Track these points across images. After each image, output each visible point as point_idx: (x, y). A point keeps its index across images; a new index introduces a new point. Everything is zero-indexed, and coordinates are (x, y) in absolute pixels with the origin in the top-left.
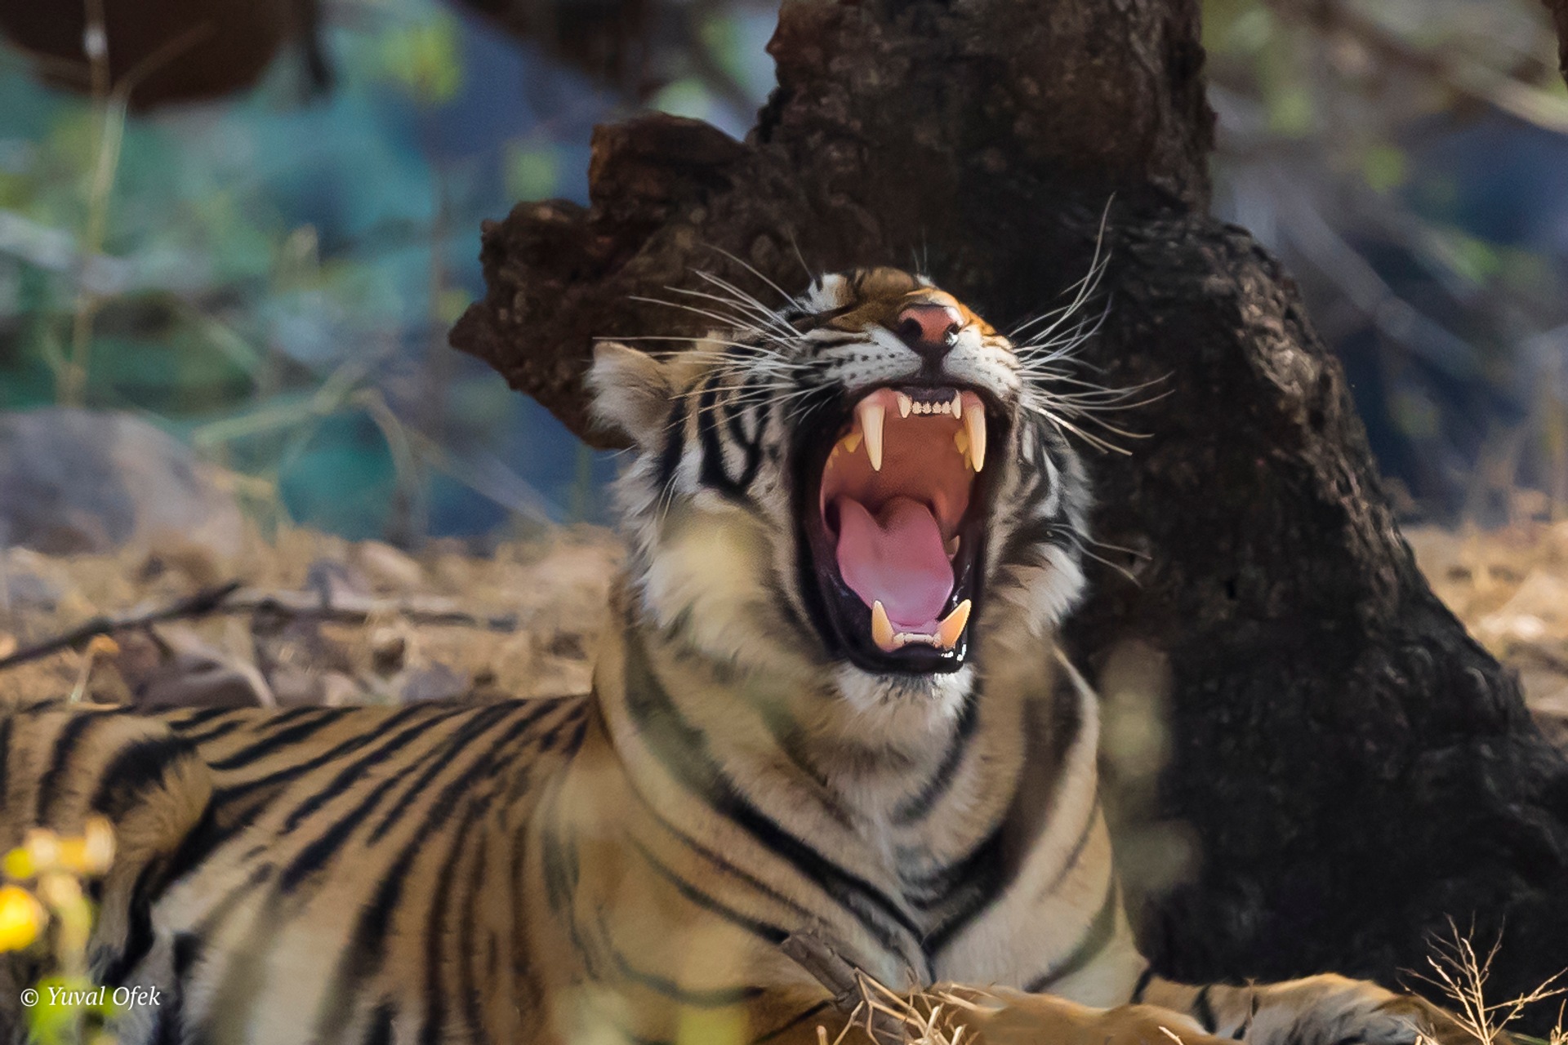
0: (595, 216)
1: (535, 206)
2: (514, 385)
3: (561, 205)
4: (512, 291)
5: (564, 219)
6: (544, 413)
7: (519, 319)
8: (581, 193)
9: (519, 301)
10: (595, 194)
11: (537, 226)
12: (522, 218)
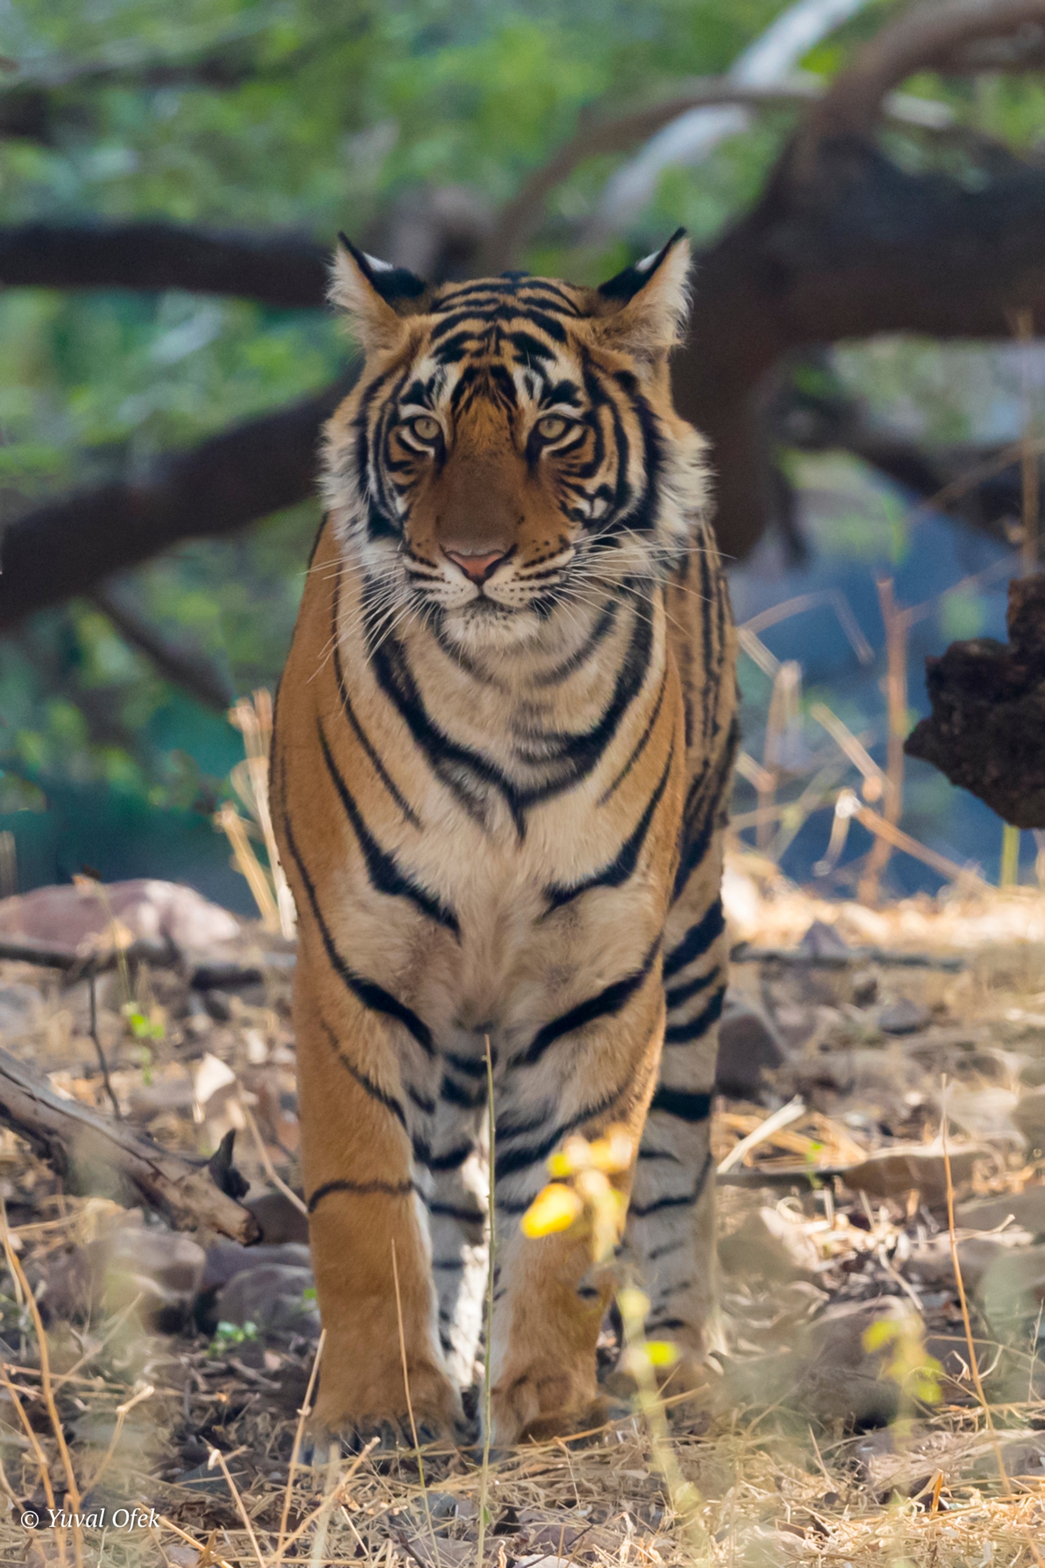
0: (1014, 650)
1: (965, 644)
2: (955, 781)
3: (987, 642)
4: (951, 709)
5: (989, 653)
6: (978, 803)
7: (957, 731)
8: (1001, 632)
9: (957, 717)
10: (1013, 633)
11: (970, 661)
12: (957, 653)
